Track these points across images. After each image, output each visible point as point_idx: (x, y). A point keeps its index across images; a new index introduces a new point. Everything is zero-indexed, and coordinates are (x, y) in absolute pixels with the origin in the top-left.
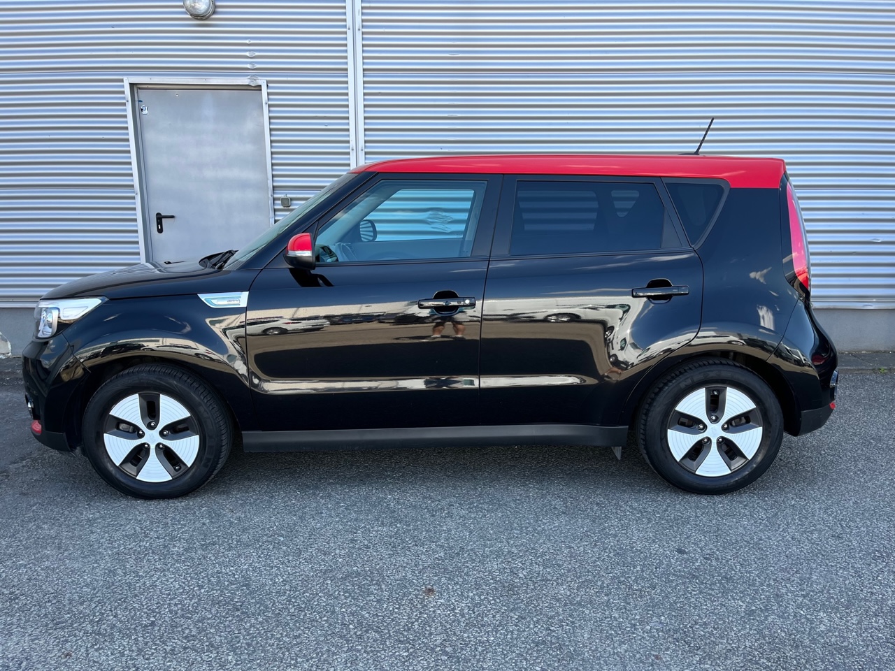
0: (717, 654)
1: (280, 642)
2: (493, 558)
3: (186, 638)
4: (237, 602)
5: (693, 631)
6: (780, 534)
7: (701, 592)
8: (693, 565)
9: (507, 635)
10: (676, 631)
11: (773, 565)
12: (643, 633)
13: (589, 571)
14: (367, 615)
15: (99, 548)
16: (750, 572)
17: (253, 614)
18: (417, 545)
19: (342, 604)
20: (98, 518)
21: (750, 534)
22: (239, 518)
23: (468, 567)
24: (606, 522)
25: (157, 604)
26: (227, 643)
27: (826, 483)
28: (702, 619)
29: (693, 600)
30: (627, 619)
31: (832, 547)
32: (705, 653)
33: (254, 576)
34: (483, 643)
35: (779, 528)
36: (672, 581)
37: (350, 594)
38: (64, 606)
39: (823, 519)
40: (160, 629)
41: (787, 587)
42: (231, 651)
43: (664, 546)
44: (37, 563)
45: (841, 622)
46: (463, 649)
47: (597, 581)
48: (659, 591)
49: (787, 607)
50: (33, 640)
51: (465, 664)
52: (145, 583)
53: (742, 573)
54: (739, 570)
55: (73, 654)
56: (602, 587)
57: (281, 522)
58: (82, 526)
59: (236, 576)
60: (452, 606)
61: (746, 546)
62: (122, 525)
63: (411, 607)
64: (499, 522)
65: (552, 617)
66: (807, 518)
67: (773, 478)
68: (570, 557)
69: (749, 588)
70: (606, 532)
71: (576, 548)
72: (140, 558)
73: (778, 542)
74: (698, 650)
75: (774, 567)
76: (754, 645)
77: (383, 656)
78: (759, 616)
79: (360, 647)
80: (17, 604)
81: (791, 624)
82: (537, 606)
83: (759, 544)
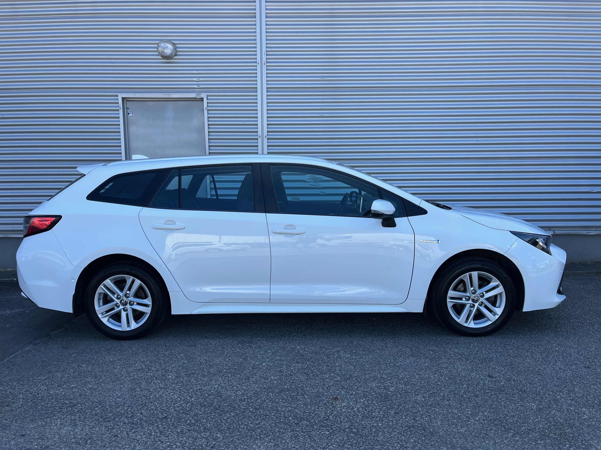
0: (522, 432)
1: (248, 426)
2: (372, 381)
3: (189, 424)
4: (216, 405)
5: (506, 420)
6: (551, 367)
7: (507, 399)
8: (500, 384)
9: (389, 422)
10: (495, 420)
11: (550, 383)
12: (474, 421)
13: (434, 388)
14: (299, 412)
15: (121, 377)
16: (536, 388)
17: (228, 412)
18: (322, 374)
19: (282, 406)
20: (116, 360)
21: (533, 367)
22: (205, 360)
23: (357, 385)
24: (439, 360)
25: (166, 406)
26: (215, 427)
27: (576, 338)
28: (510, 413)
29: (502, 403)
30: (463, 414)
31: (585, 373)
32: (515, 431)
33: (223, 391)
34: (375, 427)
35: (550, 363)
36: (488, 393)
37: (286, 400)
38: (107, 409)
39: (577, 358)
40: (171, 421)
41: (560, 395)
42: (218, 432)
43: (479, 374)
44: (83, 386)
45: (597, 413)
46: (363, 430)
47: (440, 393)
48: (480, 398)
49: (562, 406)
50: (91, 428)
51: (366, 438)
52: (155, 395)
53: (531, 388)
54: (529, 387)
55: (119, 435)
56: (444, 396)
57: (233, 361)
58: (107, 365)
59: (212, 391)
60: (351, 407)
61: (531, 374)
62: (132, 364)
63: (325, 408)
64: (371, 361)
65: (415, 413)
66: (567, 358)
67: (542, 335)
68: (420, 380)
69: (537, 396)
70: (441, 366)
71: (423, 375)
72: (149, 382)
73: (551, 371)
74: (510, 430)
75: (551, 384)
76: (545, 427)
77: (314, 434)
78: (545, 411)
79: (298, 429)
80: (76, 408)
81: (566, 415)
82: (405, 407)
83: (540, 372)
